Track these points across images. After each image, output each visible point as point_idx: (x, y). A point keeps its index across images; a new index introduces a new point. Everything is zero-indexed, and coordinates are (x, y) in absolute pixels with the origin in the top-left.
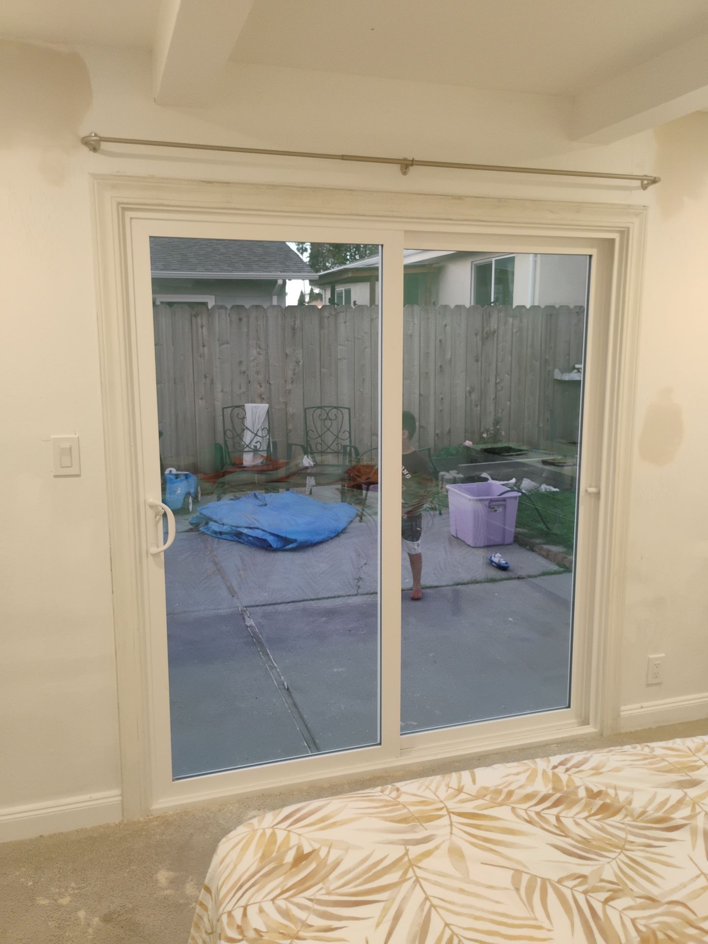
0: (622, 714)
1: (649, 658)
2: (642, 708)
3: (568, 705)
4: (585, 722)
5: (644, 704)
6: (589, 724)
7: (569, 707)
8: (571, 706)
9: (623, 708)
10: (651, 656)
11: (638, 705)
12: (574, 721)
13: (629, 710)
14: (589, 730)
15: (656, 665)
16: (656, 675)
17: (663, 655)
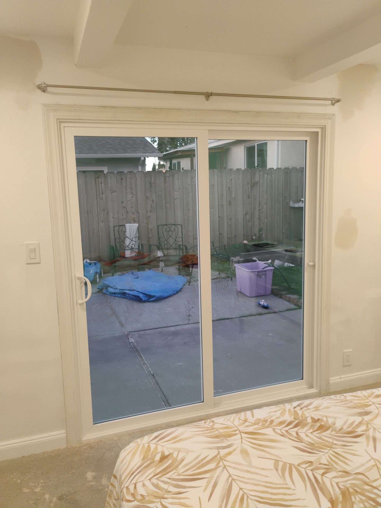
0: (330, 382)
1: (344, 352)
2: (341, 378)
3: (302, 378)
4: (311, 387)
5: (342, 376)
6: (313, 388)
7: (302, 379)
8: (304, 379)
9: (331, 379)
10: (345, 351)
11: (339, 377)
12: (305, 386)
13: (334, 380)
14: (314, 391)
15: (347, 355)
16: (348, 360)
17: (351, 350)
